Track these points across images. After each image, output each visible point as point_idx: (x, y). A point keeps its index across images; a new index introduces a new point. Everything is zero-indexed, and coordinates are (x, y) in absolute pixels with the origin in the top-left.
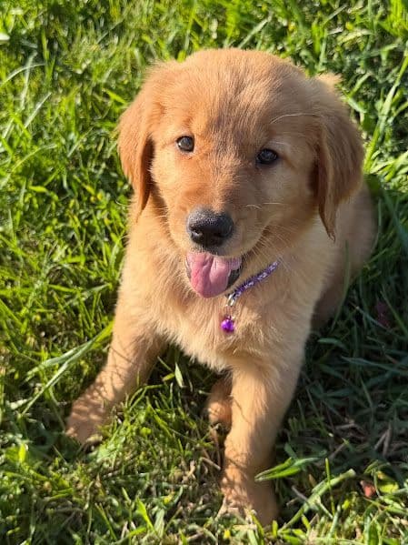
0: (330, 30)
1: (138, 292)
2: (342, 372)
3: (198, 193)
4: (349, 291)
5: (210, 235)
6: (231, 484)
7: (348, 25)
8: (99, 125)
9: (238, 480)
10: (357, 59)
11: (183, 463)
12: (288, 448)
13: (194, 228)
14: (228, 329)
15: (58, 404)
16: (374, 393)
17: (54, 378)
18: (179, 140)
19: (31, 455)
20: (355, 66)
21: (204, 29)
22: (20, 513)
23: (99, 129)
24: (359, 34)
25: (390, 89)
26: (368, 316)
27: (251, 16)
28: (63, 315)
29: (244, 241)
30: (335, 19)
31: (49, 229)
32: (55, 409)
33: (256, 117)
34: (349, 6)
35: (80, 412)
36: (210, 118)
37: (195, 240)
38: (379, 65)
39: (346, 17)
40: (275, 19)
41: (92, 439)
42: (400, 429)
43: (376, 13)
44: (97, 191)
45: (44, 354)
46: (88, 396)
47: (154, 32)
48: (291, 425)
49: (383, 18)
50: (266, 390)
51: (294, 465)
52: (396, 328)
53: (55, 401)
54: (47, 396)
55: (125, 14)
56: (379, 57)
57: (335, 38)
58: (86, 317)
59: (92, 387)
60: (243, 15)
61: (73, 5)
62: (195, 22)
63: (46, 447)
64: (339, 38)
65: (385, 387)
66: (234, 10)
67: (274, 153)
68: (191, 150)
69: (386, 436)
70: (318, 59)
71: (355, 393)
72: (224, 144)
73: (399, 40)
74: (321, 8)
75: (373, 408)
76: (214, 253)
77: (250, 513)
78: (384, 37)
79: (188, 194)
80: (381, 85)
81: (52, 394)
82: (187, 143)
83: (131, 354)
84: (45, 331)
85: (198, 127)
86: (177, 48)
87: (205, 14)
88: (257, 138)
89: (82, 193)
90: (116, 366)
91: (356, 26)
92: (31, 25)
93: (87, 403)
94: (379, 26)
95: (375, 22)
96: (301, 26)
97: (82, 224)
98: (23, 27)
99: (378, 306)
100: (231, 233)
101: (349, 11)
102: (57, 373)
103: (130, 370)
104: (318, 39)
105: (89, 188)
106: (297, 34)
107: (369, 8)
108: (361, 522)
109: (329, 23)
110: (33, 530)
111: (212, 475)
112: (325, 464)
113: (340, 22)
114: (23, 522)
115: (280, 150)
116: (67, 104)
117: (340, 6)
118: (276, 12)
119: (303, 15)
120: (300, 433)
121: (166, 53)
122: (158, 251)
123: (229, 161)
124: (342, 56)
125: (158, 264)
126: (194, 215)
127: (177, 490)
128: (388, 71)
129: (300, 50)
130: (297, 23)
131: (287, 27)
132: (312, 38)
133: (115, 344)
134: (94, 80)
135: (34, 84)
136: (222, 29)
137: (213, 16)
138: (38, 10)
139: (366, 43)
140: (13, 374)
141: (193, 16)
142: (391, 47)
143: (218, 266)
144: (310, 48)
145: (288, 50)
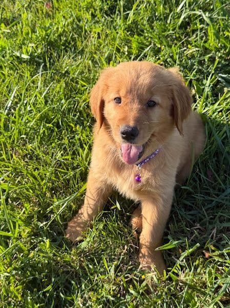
0: (180, 48)
1: (98, 167)
2: (193, 204)
3: (124, 119)
4: (194, 166)
5: (130, 136)
6: (144, 256)
7: (189, 46)
8: (74, 96)
9: (146, 254)
10: (193, 61)
11: (121, 247)
12: (169, 237)
13: (123, 133)
14: (138, 180)
15: (62, 223)
16: (208, 212)
17: (60, 211)
18: (115, 99)
19: (51, 247)
20: (193, 65)
21: (121, 51)
22: (47, 272)
23: (75, 98)
24: (194, 50)
25: (210, 74)
26: (204, 177)
27: (143, 44)
28: (62, 183)
29: (144, 137)
30: (183, 43)
31: (53, 145)
32: (60, 226)
33: (146, 88)
34: (190, 37)
35: (72, 227)
36: (127, 89)
37: (123, 138)
38: (204, 64)
39: (188, 43)
40: (155, 45)
41: (78, 239)
42: (220, 227)
43: (202, 40)
44: (76, 125)
45: (55, 200)
46: (75, 220)
47: (98, 52)
48: (171, 228)
49: (205, 42)
50: (157, 209)
51: (173, 244)
52: (217, 182)
53: (60, 222)
54: (57, 220)
55: (84, 44)
56: (204, 60)
57: (183, 52)
58: (74, 183)
59: (77, 215)
60: (139, 43)
61: (59, 41)
62: (117, 47)
63: (58, 243)
64: (185, 52)
65: (213, 209)
66: (135, 41)
67: (154, 102)
68: (120, 103)
69: (215, 231)
70: (175, 62)
71: (200, 213)
72: (133, 99)
73: (213, 52)
74: (176, 38)
75: (208, 219)
76: (131, 143)
77: (153, 267)
78: (206, 51)
79: (120, 120)
80: (206, 73)
81: (59, 219)
82: (118, 100)
83: (95, 197)
84: (54, 190)
85: (122, 94)
86: (109, 60)
87: (122, 44)
88: (146, 97)
89: (68, 127)
90: (88, 204)
91: (193, 46)
92: (39, 51)
93: (75, 222)
94: (203, 46)
95: (202, 44)
96: (167, 47)
97: (69, 141)
98: (36, 52)
99: (208, 173)
100: (138, 135)
101: (189, 39)
102: (61, 209)
103: (95, 205)
104: (175, 53)
105: (71, 124)
106: (165, 51)
107: (198, 38)
108: (205, 271)
109: (180, 45)
110: (53, 280)
111: (135, 252)
112: (186, 245)
113: (185, 45)
114: (48, 277)
115: (156, 101)
116: (59, 87)
117: (185, 37)
118: (155, 41)
119: (168, 42)
120: (175, 232)
121: (104, 62)
122: (107, 147)
123: (136, 106)
124: (187, 60)
125: (107, 153)
126: (122, 128)
127: (119, 259)
128: (208, 66)
129: (167, 59)
130: (165, 46)
131: (161, 48)
132: (172, 53)
133: (88, 194)
134: (71, 76)
135: (43, 79)
136: (130, 50)
137: (126, 45)
138: (42, 44)
139: (198, 54)
140: (40, 211)
141: (116, 45)
142: (210, 55)
143: (134, 151)
144: (172, 57)
145: (161, 58)
